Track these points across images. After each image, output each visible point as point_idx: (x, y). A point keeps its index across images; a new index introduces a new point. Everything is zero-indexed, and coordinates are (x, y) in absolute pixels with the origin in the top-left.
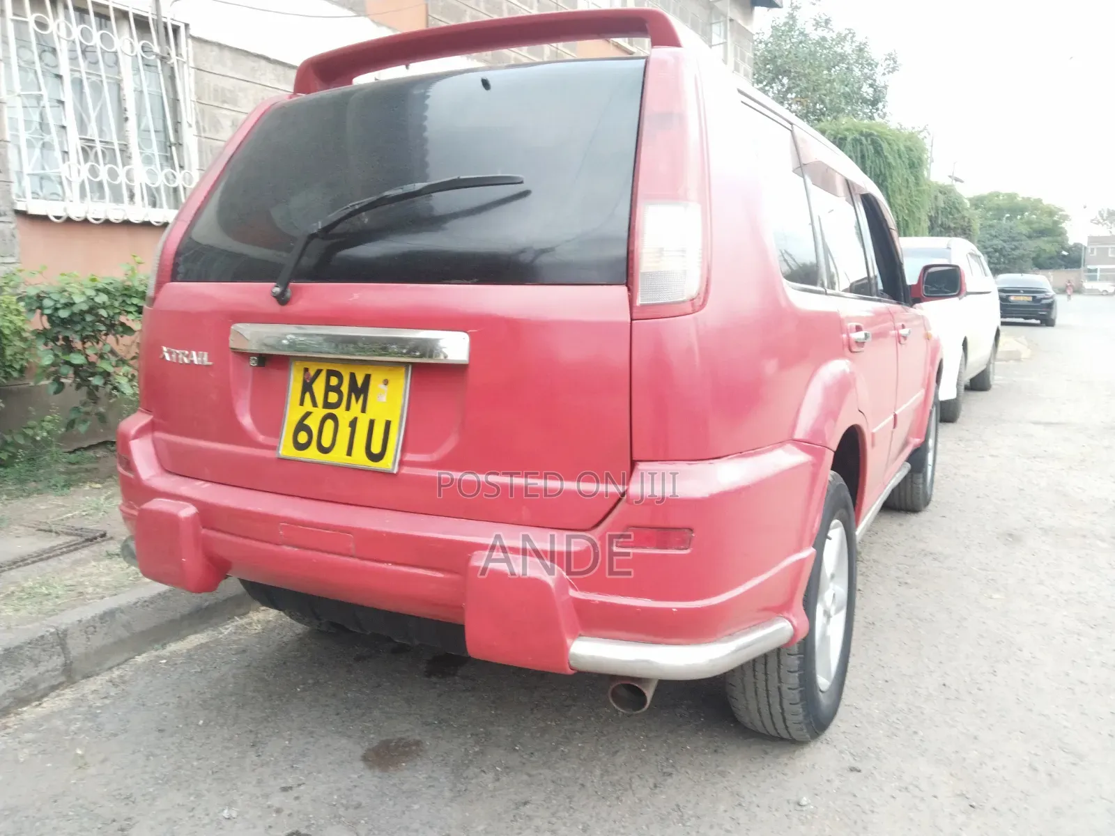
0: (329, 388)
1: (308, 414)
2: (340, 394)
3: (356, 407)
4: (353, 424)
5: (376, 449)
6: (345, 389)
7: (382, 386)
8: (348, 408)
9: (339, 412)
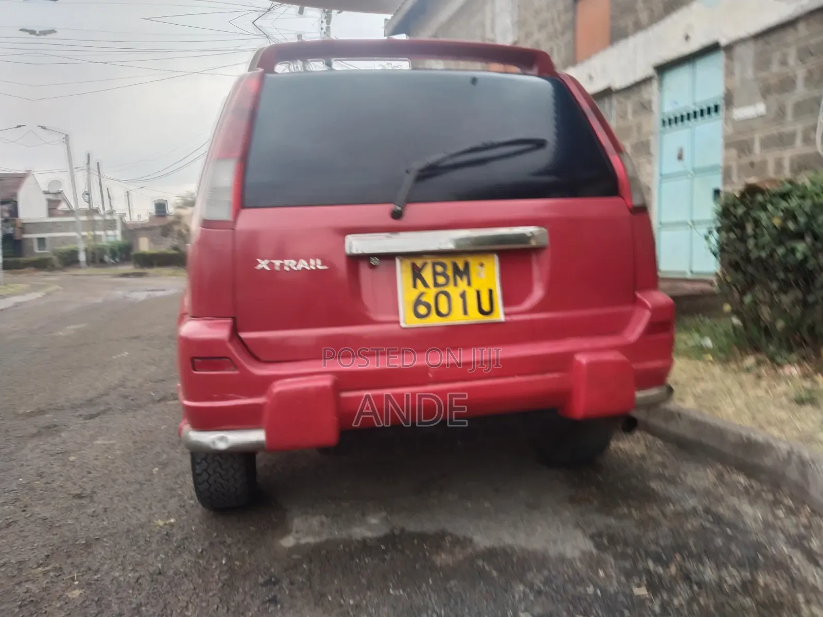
0: (435, 274)
1: (422, 294)
2: (447, 277)
3: (462, 284)
4: (463, 296)
5: (486, 307)
6: (450, 273)
7: (480, 268)
8: (456, 284)
9: (450, 289)
